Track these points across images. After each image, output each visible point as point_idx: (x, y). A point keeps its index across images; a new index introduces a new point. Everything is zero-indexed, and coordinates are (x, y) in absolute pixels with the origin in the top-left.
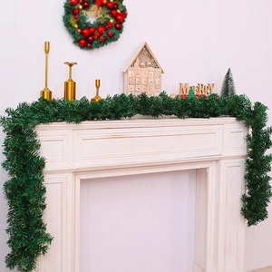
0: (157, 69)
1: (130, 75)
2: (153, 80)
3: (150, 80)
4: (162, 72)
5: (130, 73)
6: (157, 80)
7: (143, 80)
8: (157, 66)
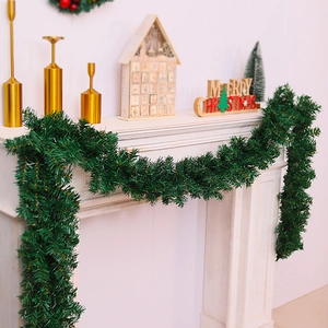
0: (171, 59)
1: (133, 69)
2: (165, 76)
3: (161, 76)
4: (178, 63)
5: (134, 65)
6: (171, 75)
7: (152, 75)
8: (171, 55)
